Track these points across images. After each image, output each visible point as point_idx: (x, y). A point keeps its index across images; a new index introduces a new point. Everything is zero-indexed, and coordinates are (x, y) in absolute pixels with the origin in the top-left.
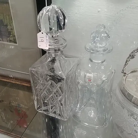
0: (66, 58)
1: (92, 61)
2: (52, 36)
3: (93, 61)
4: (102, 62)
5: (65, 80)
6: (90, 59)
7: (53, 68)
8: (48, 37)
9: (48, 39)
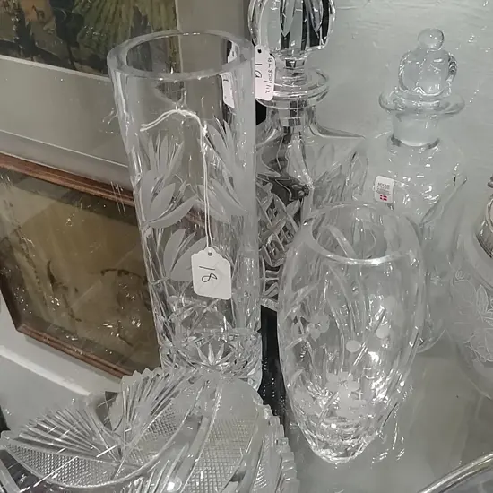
0: (323, 136)
1: (398, 143)
2: (288, 64)
3: (403, 142)
4: (430, 147)
5: (311, 194)
6: (393, 138)
7: (282, 159)
8: (273, 63)
9: (273, 68)
